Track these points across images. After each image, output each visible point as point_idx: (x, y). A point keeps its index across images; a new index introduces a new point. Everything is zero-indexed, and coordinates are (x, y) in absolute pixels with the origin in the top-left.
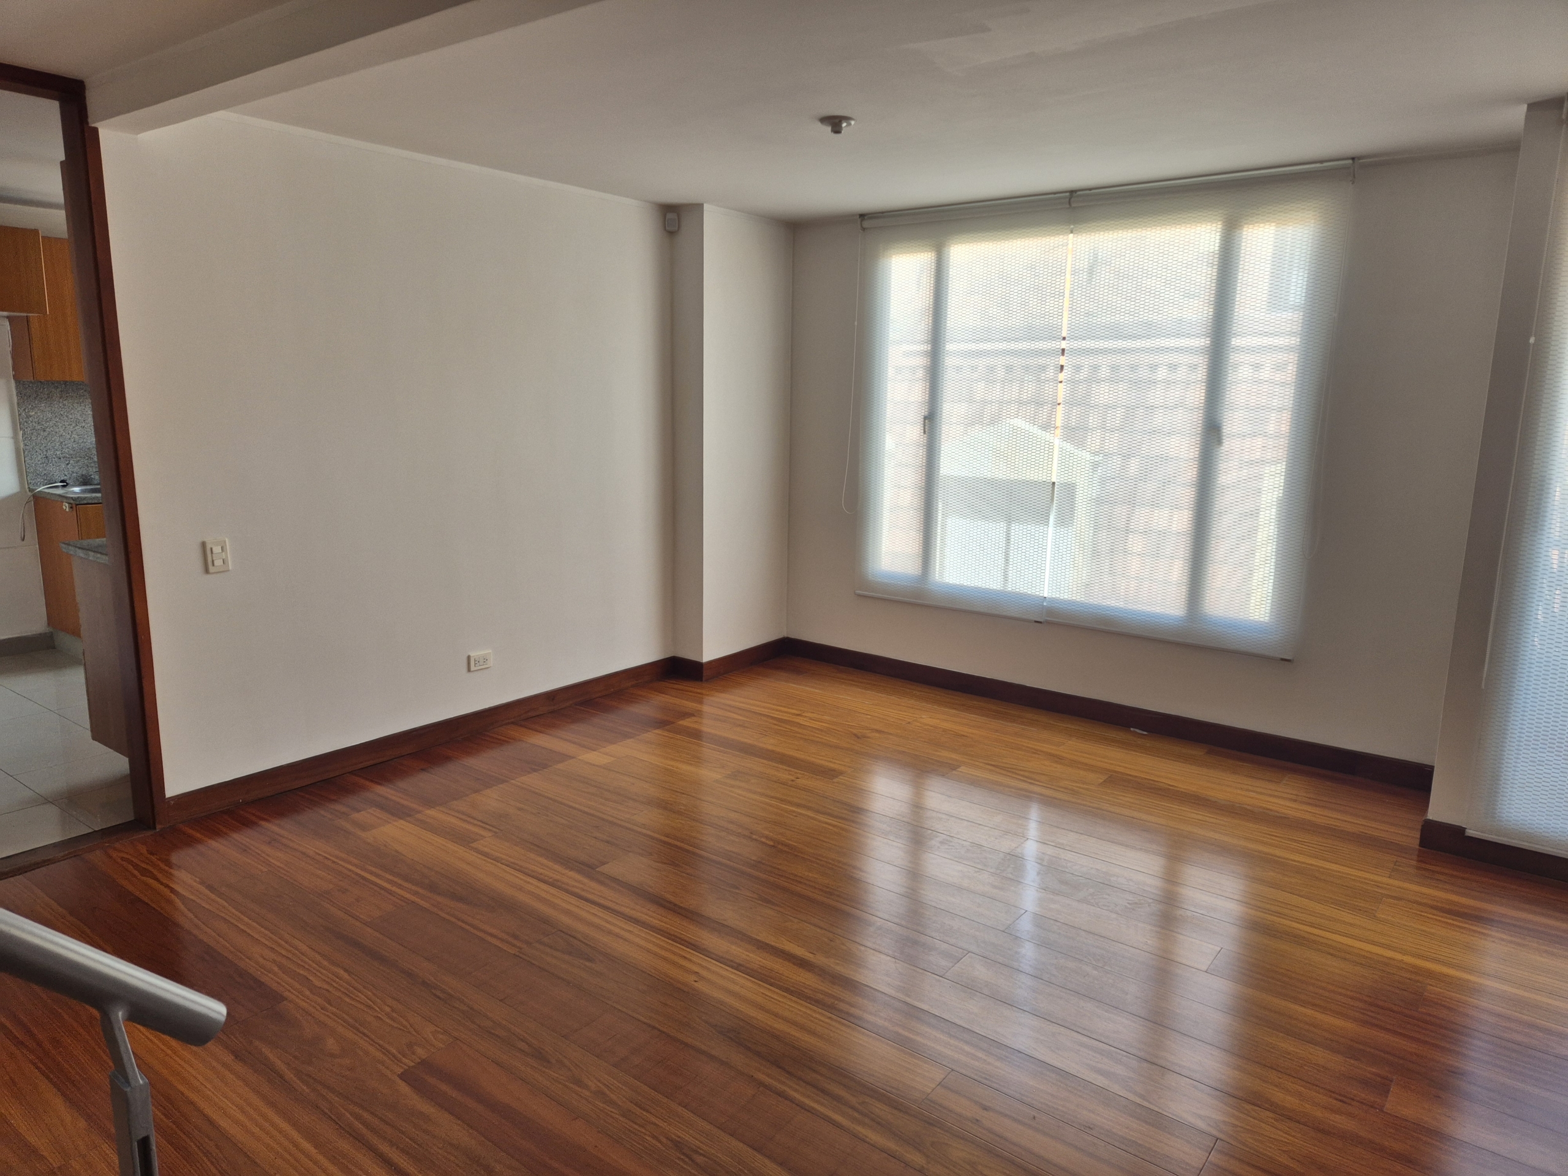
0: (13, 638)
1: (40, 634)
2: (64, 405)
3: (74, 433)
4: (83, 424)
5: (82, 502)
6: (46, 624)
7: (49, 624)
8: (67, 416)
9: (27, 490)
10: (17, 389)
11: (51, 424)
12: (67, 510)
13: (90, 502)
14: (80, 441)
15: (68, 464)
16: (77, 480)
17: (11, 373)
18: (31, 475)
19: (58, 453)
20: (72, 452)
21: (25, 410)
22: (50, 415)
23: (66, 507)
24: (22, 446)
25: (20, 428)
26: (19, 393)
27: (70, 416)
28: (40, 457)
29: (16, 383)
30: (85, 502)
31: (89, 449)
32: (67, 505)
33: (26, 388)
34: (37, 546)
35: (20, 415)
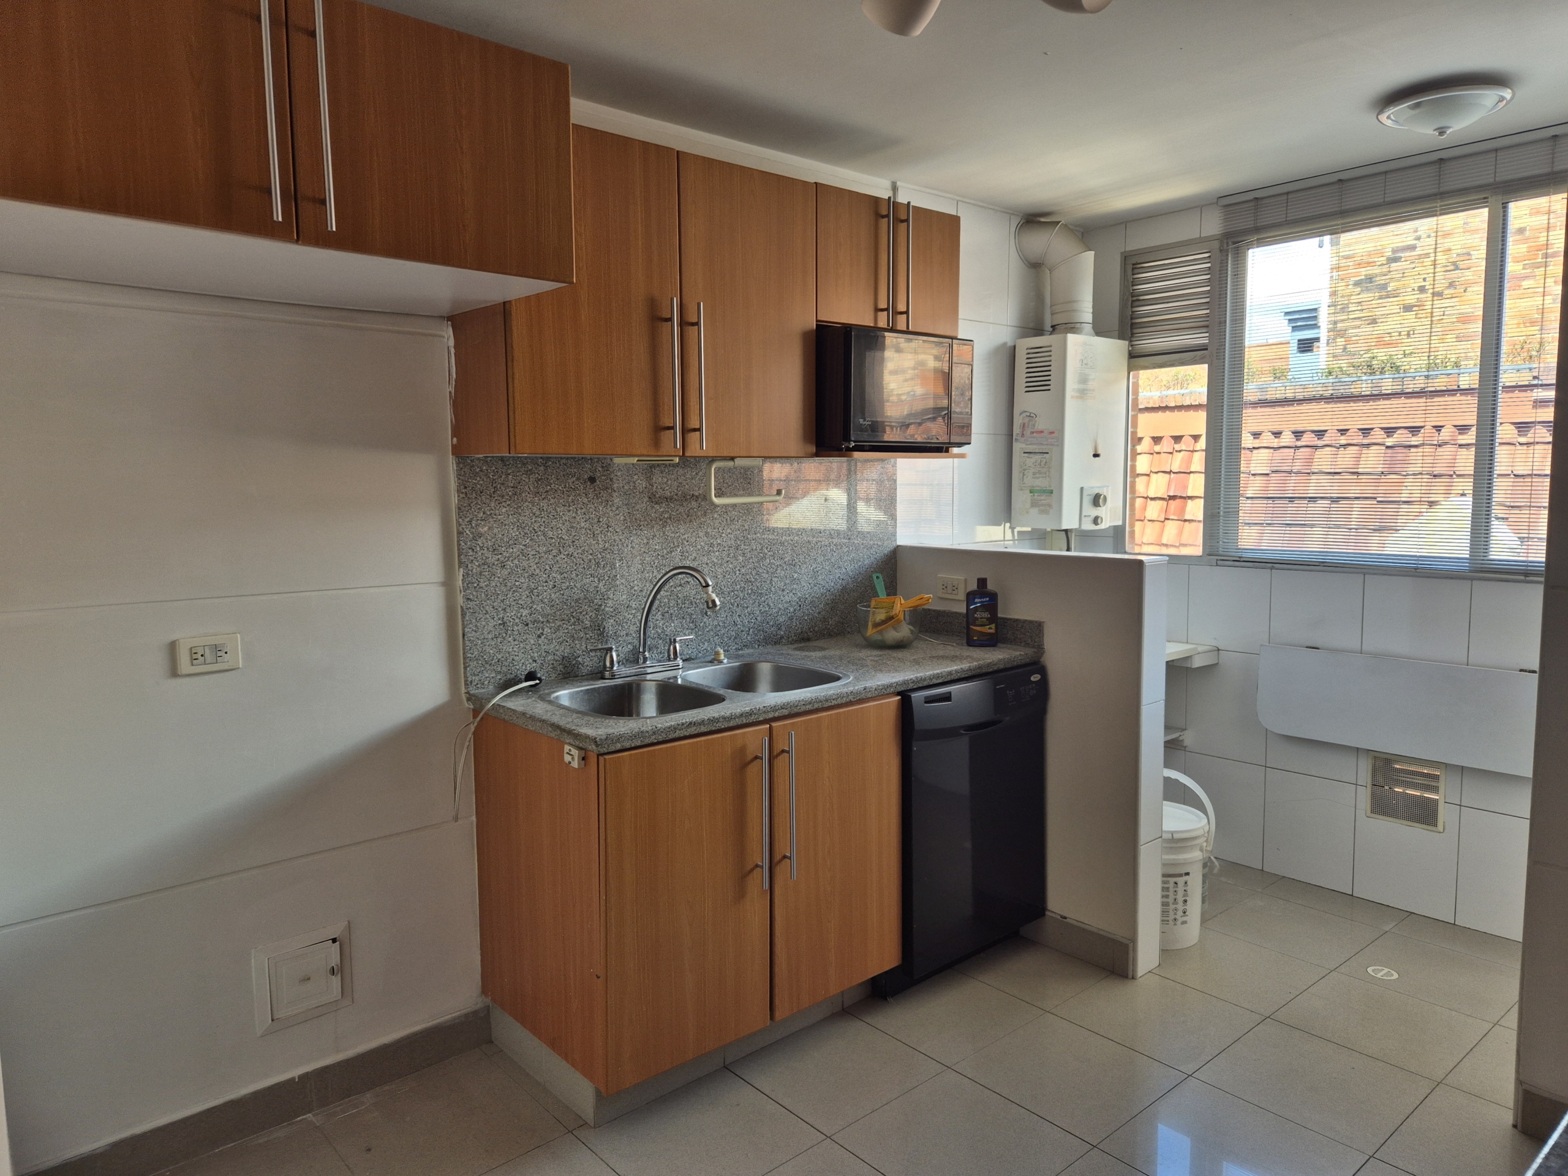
0: (415, 1034)
1: (467, 1015)
2: (541, 510)
3: (555, 569)
4: (571, 550)
5: (612, 748)
6: (480, 990)
7: (484, 991)
8: (544, 535)
9: (464, 697)
10: (459, 476)
11: (515, 550)
12: (575, 764)
13: (627, 745)
14: (564, 586)
15: (539, 637)
16: (554, 668)
17: (449, 440)
18: (473, 664)
19: (525, 612)
20: (548, 610)
21: (470, 522)
22: (514, 533)
23: (571, 756)
24: (460, 600)
25: (460, 563)
26: (463, 487)
27: (550, 534)
28: (492, 623)
29: (458, 464)
30: (619, 746)
31: (577, 601)
32: (575, 752)
33: (476, 474)
34: (474, 818)
35: (460, 533)
